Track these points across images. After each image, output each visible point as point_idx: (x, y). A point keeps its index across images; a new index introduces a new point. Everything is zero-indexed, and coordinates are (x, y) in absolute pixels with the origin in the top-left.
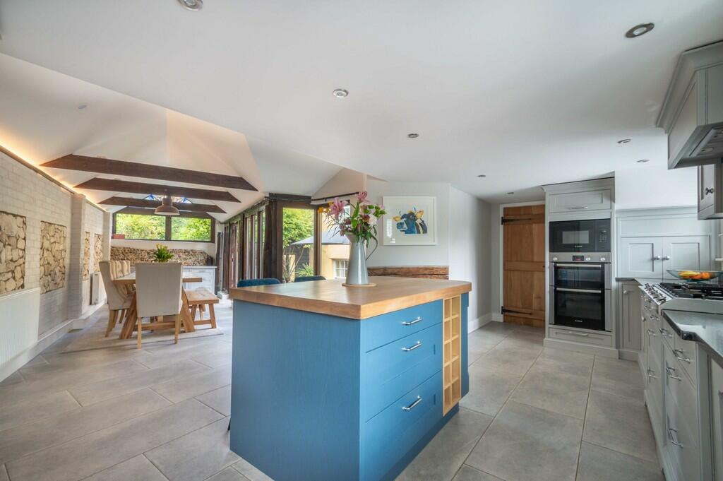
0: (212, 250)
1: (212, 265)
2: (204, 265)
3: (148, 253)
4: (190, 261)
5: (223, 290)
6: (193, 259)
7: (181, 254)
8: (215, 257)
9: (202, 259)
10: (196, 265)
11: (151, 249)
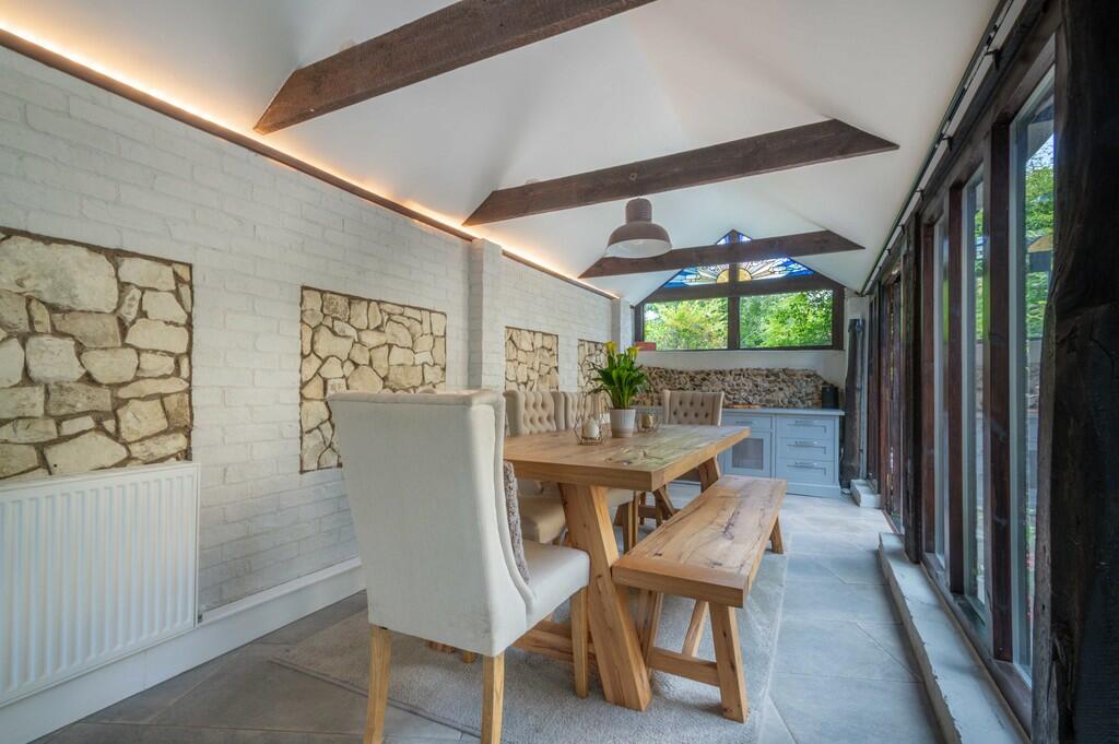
0: (834, 368)
1: (836, 406)
2: (815, 406)
3: (692, 379)
4: (781, 395)
5: (868, 477)
6: (788, 391)
7: (759, 380)
8: (842, 385)
9: (810, 390)
10: (795, 407)
11: (698, 369)
